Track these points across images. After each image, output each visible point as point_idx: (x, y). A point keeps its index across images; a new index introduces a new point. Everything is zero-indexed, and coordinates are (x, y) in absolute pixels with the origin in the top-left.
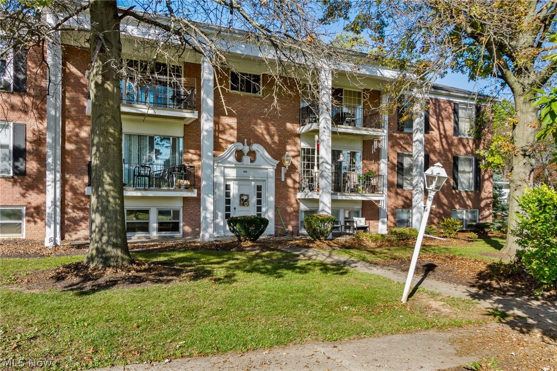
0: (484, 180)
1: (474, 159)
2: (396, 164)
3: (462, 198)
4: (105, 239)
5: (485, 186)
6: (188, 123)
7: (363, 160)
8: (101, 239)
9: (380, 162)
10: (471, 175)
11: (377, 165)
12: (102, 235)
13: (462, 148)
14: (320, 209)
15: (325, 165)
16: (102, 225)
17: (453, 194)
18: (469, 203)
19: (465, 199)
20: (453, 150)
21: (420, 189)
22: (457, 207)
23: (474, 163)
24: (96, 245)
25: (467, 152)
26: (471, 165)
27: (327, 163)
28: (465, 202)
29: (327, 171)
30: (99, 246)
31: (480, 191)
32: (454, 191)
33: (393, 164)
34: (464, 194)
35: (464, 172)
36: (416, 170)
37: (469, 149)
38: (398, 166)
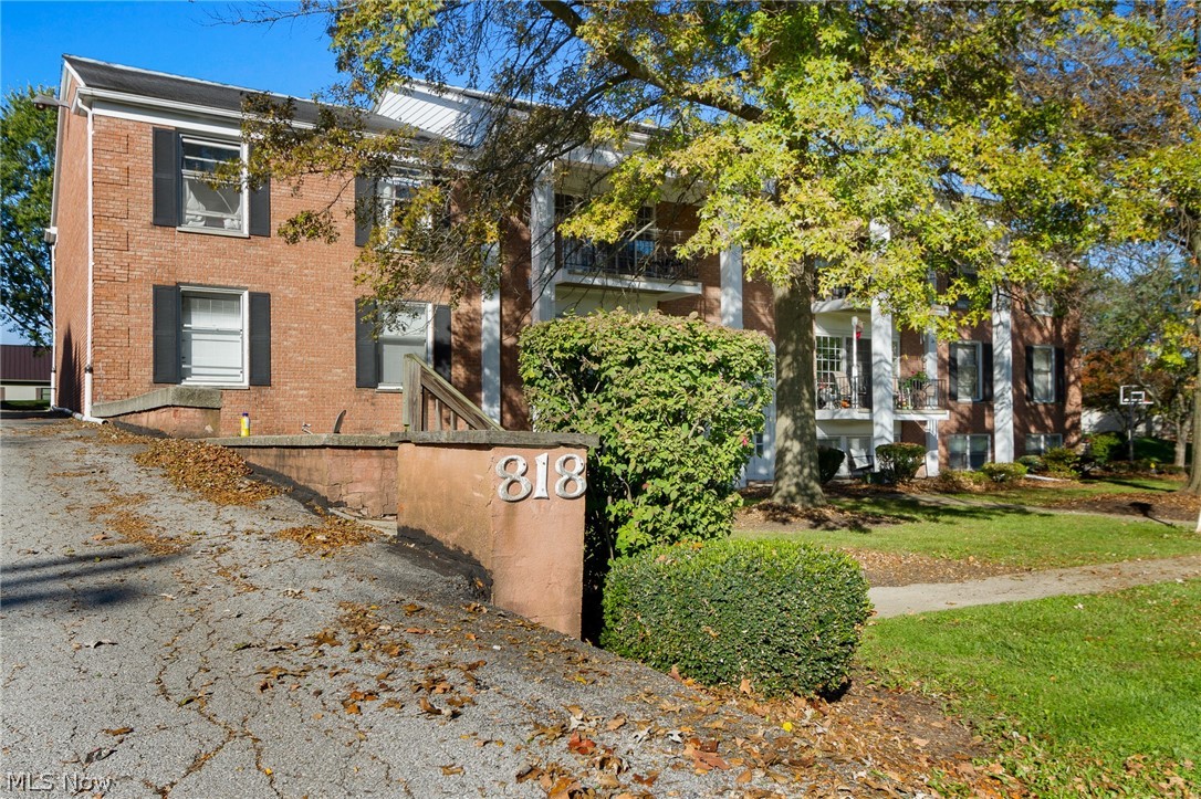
0: (1069, 384)
1: (1053, 350)
2: (947, 359)
3: (1039, 413)
4: (806, 471)
5: (1071, 393)
6: (663, 300)
7: (901, 354)
8: (801, 472)
9: (926, 357)
10: (1050, 377)
11: (920, 362)
12: (803, 467)
13: (1036, 332)
14: (875, 435)
15: (884, 364)
16: (801, 453)
17: (1026, 408)
18: (1049, 422)
19: (1043, 415)
20: (1025, 335)
21: (1007, 401)
22: (1033, 429)
23: (1053, 357)
24: (795, 480)
25: (1044, 338)
26: (1048, 360)
27: (887, 362)
28: (1043, 422)
29: (886, 374)
30: (800, 480)
31: (1064, 404)
32: (1027, 404)
33: (943, 360)
34: (1041, 408)
35: (1039, 372)
36: (1000, 371)
37: (1046, 333)
38: (950, 365)
